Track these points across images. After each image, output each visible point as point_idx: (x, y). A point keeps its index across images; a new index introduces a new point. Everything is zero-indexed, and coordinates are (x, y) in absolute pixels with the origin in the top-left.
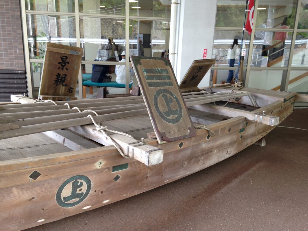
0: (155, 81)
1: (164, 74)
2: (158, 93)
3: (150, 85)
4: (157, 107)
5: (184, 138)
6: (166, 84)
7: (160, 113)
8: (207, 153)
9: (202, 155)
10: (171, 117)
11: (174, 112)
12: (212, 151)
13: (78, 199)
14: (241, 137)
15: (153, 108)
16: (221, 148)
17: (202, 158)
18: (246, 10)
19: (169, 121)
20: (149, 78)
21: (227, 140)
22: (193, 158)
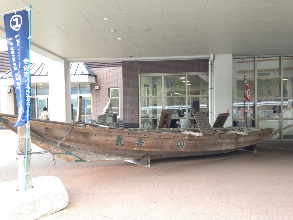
0: (200, 118)
1: (203, 117)
2: (201, 122)
3: (199, 119)
4: (201, 125)
5: (210, 135)
6: (204, 119)
7: (202, 127)
8: (221, 144)
9: (218, 144)
10: (205, 129)
11: (207, 128)
12: (222, 144)
13: (181, 147)
14: (237, 142)
15: (200, 125)
16: (227, 143)
17: (219, 145)
18: (244, 91)
19: (205, 130)
20: (198, 117)
21: (229, 141)
22: (215, 144)
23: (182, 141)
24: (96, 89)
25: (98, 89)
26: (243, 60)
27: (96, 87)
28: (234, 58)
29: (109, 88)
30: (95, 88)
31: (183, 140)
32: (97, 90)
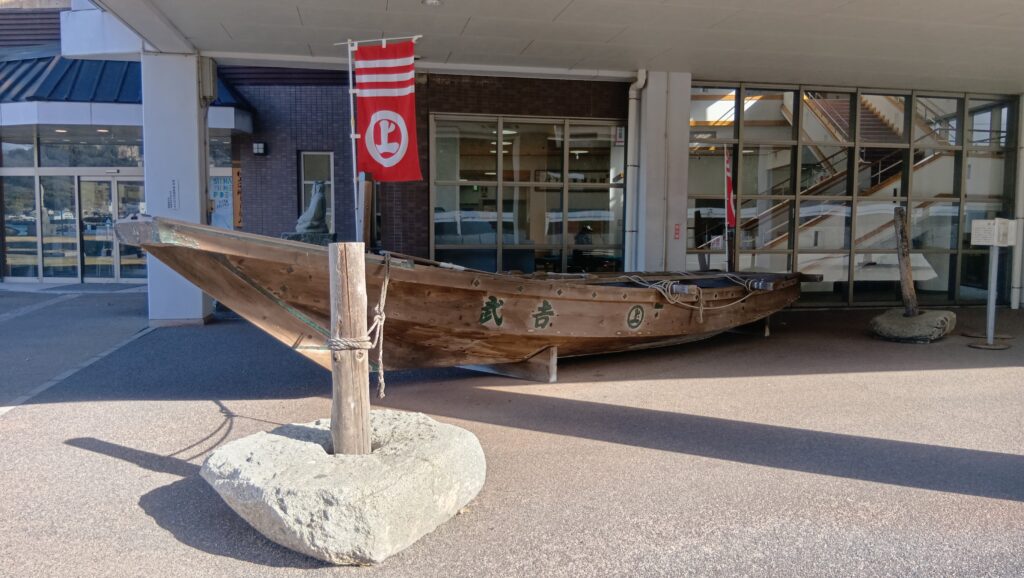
13: (636, 324)
23: (638, 307)
24: (255, 151)
25: (261, 151)
26: (705, 94)
27: (255, 145)
28: (693, 87)
29: (298, 153)
30: (252, 148)
31: (641, 305)
32: (258, 154)
